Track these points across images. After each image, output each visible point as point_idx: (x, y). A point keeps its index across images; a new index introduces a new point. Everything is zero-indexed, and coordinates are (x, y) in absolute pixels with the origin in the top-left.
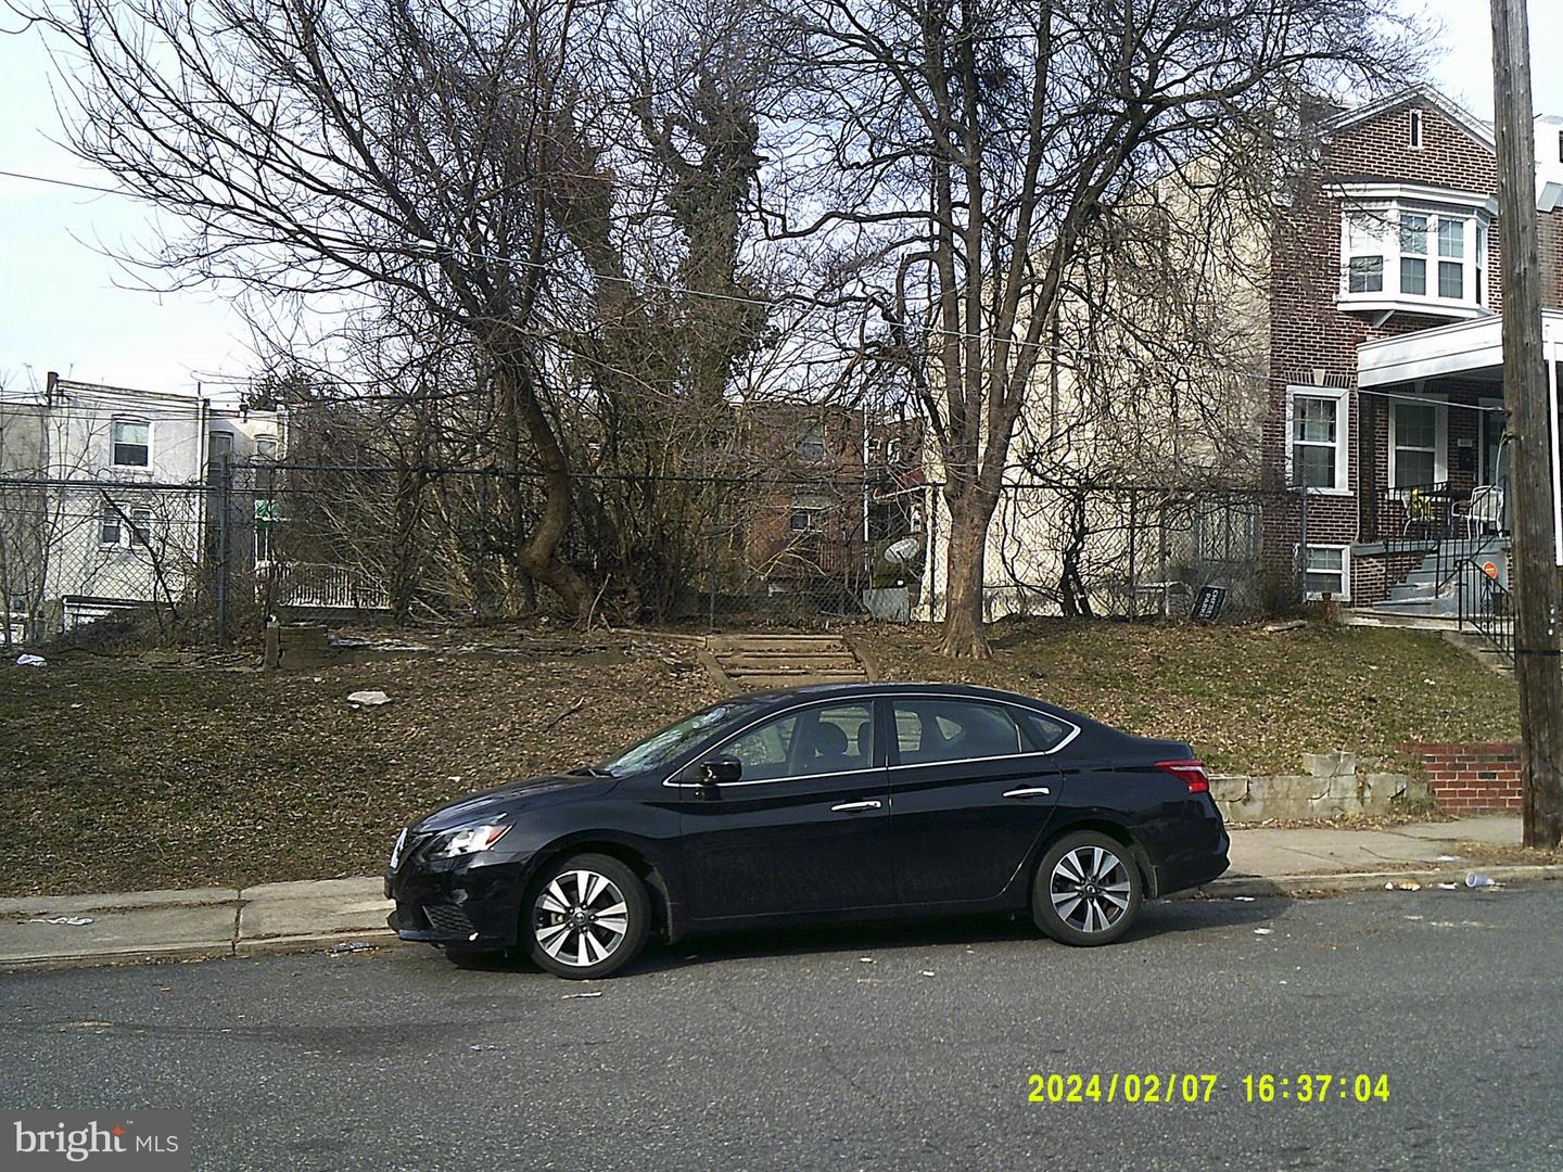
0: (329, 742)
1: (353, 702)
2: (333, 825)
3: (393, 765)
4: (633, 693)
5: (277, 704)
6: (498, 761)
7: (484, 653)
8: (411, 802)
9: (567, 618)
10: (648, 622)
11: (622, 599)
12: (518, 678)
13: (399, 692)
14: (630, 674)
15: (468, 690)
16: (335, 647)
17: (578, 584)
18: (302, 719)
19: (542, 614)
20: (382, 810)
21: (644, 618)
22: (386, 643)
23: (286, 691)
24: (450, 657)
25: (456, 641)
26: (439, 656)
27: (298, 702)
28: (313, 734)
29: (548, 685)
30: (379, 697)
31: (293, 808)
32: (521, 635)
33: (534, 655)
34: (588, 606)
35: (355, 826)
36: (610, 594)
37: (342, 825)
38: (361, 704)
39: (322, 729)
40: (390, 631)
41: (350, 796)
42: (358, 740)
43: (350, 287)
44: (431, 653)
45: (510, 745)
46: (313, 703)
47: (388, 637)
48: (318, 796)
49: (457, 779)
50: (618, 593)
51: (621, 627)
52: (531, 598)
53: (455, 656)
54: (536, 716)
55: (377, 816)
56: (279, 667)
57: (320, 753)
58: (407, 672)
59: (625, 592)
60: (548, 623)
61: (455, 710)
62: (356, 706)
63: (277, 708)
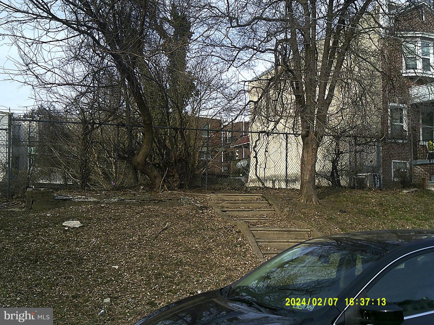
0: (54, 248)
1: (65, 226)
2: (56, 297)
3: (85, 259)
4: (186, 220)
5: (30, 227)
6: (135, 256)
7: (121, 202)
8: (95, 281)
9: (151, 187)
10: (182, 188)
11: (173, 179)
12: (137, 213)
13: (86, 221)
14: (183, 211)
15: (117, 219)
16: (56, 199)
17: (156, 173)
18: (42, 235)
19: (141, 185)
20: (81, 286)
21: (181, 187)
22: (78, 198)
23: (34, 220)
24: (106, 204)
25: (108, 197)
26: (102, 203)
27: (40, 226)
28: (46, 243)
29: (150, 216)
30: (76, 224)
31: (36, 286)
32: (134, 194)
33: (142, 203)
34: (159, 182)
35: (67, 297)
36: (167, 176)
37: (61, 296)
38: (69, 227)
39: (51, 241)
40: (80, 192)
41: (65, 278)
42: (68, 246)
44: (98, 202)
45: (139, 248)
46: (47, 227)
47: (79, 195)
48: (49, 278)
49: (117, 267)
50: (171, 176)
51: (172, 190)
52: (137, 179)
53: (109, 203)
54: (148, 232)
55: (78, 290)
56: (31, 208)
57: (50, 254)
58: (88, 211)
59: (173, 176)
60: (143, 189)
61: (112, 230)
62: (67, 228)
63: (29, 229)
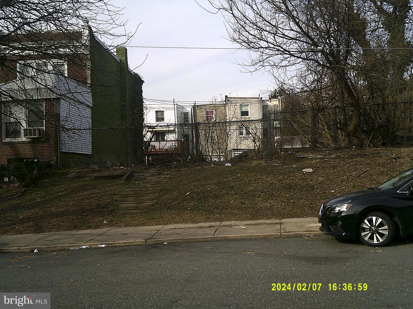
0: (299, 182)
1: (304, 172)
2: (301, 204)
3: (316, 188)
4: (382, 166)
5: (285, 173)
6: (344, 186)
7: (338, 157)
8: (321, 198)
9: (361, 146)
10: (385, 145)
11: (377, 139)
12: (348, 164)
13: (316, 169)
14: (381, 161)
15: (334, 167)
16: (298, 158)
17: (363, 136)
18: (292, 176)
19: (353, 145)
20: (314, 200)
22: (311, 156)
23: (287, 169)
24: (328, 159)
25: (329, 154)
26: (326, 158)
27: (290, 172)
28: (294, 180)
29: (357, 165)
30: (310, 170)
31: (291, 199)
32: (348, 152)
33: (352, 157)
34: (367, 142)
35: (307, 204)
36: (373, 138)
37: (304, 204)
38: (306, 172)
39: (297, 179)
40: (312, 153)
41: (305, 196)
42: (306, 182)
43: (298, 63)
44: (323, 158)
45: (347, 182)
46: (294, 172)
47: (311, 154)
48: (297, 196)
49: (333, 191)
50: (375, 138)
51: (377, 147)
52: (350, 141)
53: (330, 158)
54: (354, 174)
55: (312, 201)
56: (285, 163)
57: (297, 185)
58: (317, 163)
59: (378, 137)
60: (355, 148)
61: (331, 173)
62: (305, 173)
63: (285, 174)
